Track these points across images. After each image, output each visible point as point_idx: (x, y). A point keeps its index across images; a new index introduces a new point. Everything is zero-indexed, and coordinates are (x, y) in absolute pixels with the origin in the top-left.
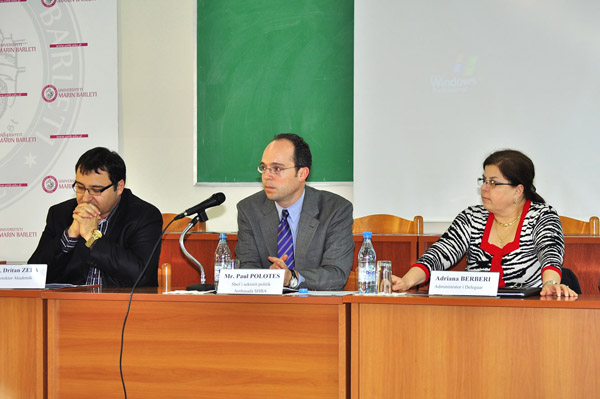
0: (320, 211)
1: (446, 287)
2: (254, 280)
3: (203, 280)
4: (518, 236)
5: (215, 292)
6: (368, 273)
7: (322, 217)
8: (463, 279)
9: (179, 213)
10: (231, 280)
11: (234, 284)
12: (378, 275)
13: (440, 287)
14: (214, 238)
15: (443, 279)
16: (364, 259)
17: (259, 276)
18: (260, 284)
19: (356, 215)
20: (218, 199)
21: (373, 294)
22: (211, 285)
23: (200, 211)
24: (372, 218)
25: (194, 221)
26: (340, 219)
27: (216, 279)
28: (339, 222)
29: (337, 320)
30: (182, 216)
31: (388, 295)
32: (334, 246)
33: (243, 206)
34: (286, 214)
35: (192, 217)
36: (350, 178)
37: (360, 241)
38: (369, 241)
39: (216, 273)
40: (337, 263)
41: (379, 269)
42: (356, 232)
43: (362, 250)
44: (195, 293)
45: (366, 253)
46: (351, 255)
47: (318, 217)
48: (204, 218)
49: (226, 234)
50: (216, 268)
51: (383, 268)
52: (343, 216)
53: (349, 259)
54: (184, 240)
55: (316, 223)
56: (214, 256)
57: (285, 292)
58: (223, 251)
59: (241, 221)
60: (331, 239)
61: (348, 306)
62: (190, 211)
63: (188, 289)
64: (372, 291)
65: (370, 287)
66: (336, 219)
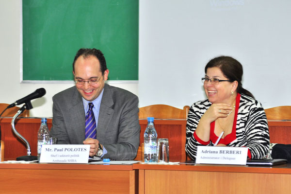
0: (115, 103)
1: (209, 158)
2: (67, 153)
3: (29, 153)
4: (234, 129)
5: (38, 162)
6: (152, 147)
7: (116, 106)
8: (221, 152)
9: (10, 103)
10: (50, 153)
11: (52, 156)
12: (158, 149)
13: (204, 158)
14: (37, 121)
15: (206, 152)
16: (148, 137)
17: (71, 150)
18: (72, 156)
19: (141, 105)
20: (41, 93)
21: (155, 163)
22: (35, 156)
23: (27, 102)
24: (153, 107)
25: (22, 109)
26: (129, 108)
27: (39, 152)
28: (129, 111)
29: (128, 182)
30: (13, 105)
31: (166, 163)
32: (126, 129)
33: (57, 98)
34: (91, 106)
35: (21, 106)
36: (136, 78)
37: (144, 124)
38: (151, 124)
39: (39, 147)
40: (129, 141)
41: (159, 144)
42: (141, 117)
43: (147, 130)
44: (23, 162)
45: (149, 132)
46: (138, 135)
47: (113, 107)
48: (29, 107)
49: (46, 119)
50: (39, 143)
51: (162, 144)
52: (132, 106)
53: (137, 137)
54: (15, 123)
55: (111, 111)
56: (37, 135)
57: (90, 161)
58: (44, 131)
59: (55, 109)
60: (123, 124)
61: (137, 172)
62: (19, 102)
63: (18, 160)
64: (154, 161)
65: (153, 158)
66: (127, 109)
